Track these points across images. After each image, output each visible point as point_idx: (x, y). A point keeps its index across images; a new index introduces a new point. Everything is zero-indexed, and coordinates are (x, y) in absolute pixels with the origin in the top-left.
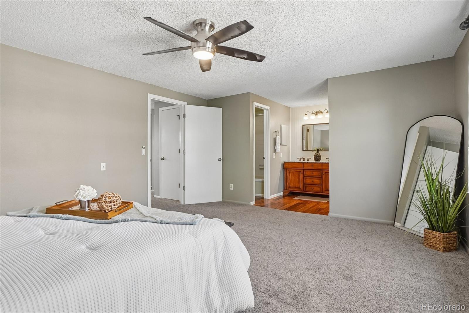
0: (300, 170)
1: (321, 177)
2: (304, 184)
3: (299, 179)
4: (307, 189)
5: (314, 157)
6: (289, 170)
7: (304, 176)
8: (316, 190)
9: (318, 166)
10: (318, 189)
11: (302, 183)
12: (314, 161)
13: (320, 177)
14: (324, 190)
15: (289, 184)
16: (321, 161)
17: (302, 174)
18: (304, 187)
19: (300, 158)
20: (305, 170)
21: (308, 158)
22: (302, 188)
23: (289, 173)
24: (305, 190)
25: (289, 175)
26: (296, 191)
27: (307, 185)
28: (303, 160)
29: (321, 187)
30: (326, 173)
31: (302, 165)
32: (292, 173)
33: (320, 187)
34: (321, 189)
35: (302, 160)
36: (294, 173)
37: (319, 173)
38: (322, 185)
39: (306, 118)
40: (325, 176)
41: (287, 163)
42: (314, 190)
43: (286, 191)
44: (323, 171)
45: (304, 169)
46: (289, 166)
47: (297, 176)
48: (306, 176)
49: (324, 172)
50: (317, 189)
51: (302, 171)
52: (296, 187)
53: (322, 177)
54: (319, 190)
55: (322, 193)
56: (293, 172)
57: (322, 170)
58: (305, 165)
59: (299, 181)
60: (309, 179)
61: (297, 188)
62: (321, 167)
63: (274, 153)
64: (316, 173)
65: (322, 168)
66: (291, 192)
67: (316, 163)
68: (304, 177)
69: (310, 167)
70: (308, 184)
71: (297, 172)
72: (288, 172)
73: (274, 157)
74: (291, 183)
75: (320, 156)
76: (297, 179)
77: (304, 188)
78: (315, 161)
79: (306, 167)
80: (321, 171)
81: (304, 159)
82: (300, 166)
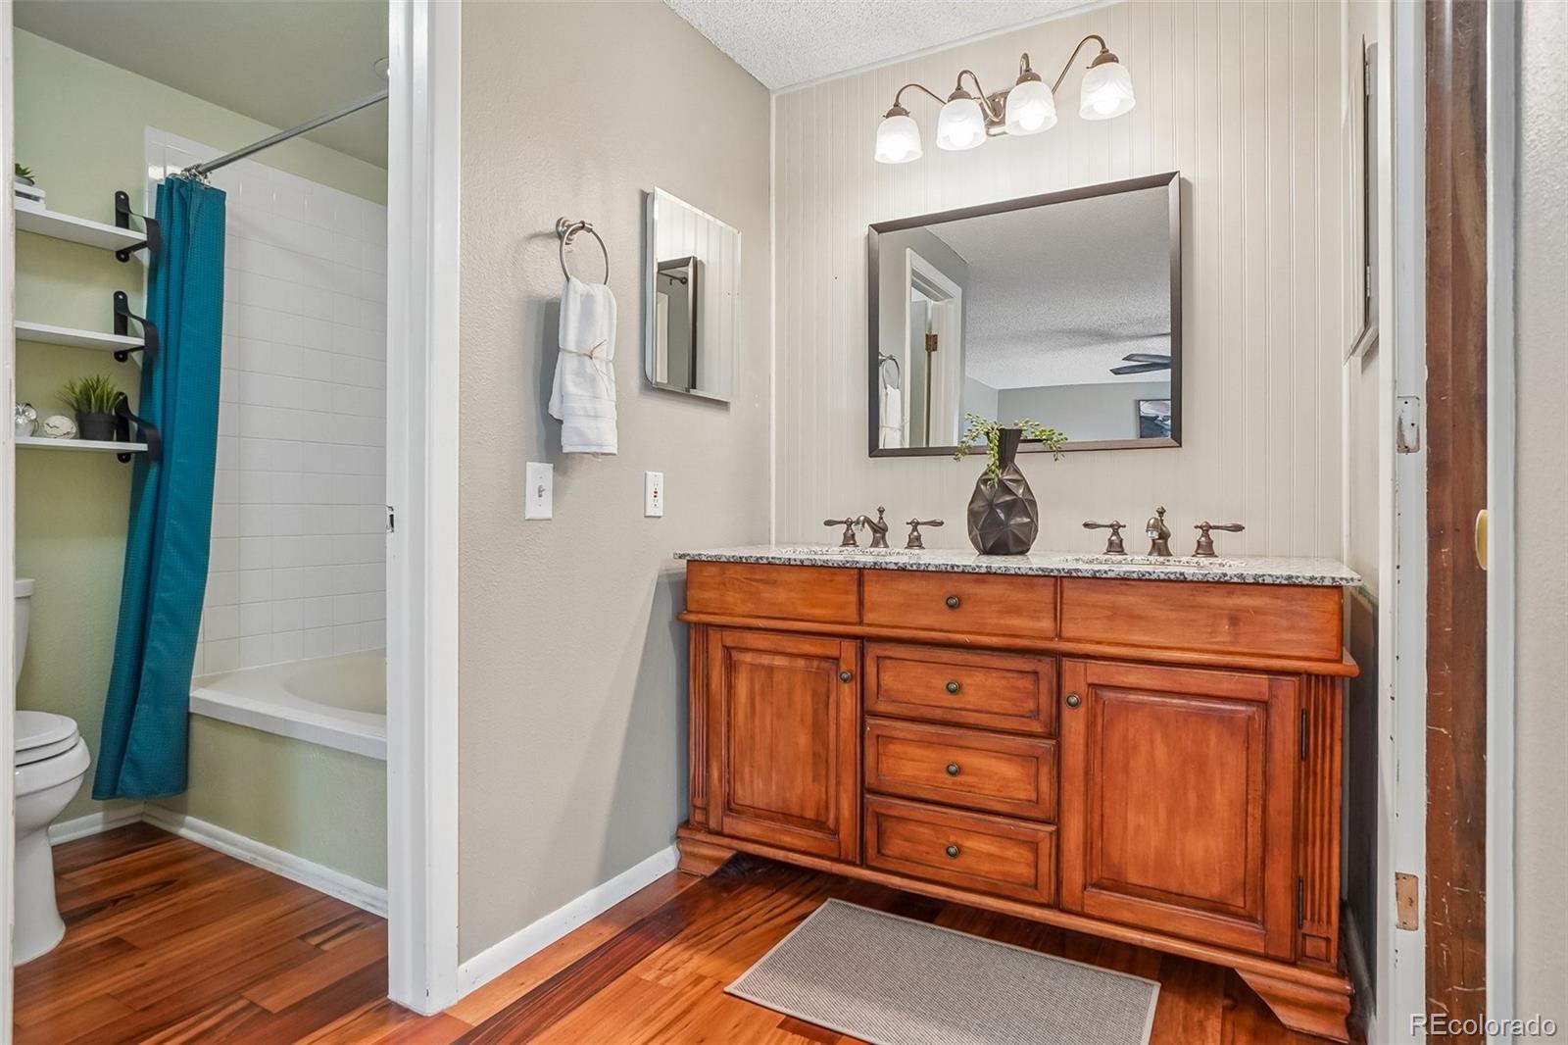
0: (830, 648)
1: (1049, 736)
2: (864, 789)
3: (818, 731)
4: (896, 846)
5: (973, 515)
6: (730, 639)
7: (865, 713)
8: (985, 867)
9: (1016, 610)
10: (1016, 863)
11: (849, 781)
12: (968, 557)
13: (1037, 728)
14: (1074, 875)
15: (730, 774)
16: (1036, 560)
17: (846, 688)
18: (869, 819)
19: (849, 523)
20: (873, 651)
21: (915, 525)
22: (847, 831)
23: (731, 667)
24: (871, 852)
25: (730, 688)
26: (793, 847)
27: (900, 807)
28: (875, 544)
29: (1045, 847)
30: (1108, 695)
31: (853, 598)
32: (754, 667)
33: (1033, 846)
34: (1046, 866)
35: (865, 535)
36: (771, 669)
37: (1026, 683)
38: (1056, 819)
39: (895, 144)
40: (1090, 726)
41: (713, 570)
42: (966, 861)
43: (699, 836)
44: (1067, 664)
45: (862, 640)
46: (732, 597)
47: (803, 700)
48: (882, 707)
49: (1077, 677)
50: (1004, 859)
51: (849, 651)
52: (795, 811)
53: (1055, 732)
54: (1024, 871)
55: (1057, 906)
56: (766, 660)
57: (1058, 656)
58: (873, 592)
59: (820, 759)
60: (927, 743)
61: (801, 821)
62: (1046, 624)
63: (539, 473)
64: (994, 681)
65: (1059, 636)
66: (740, 857)
67: (990, 574)
68: (870, 721)
69: (931, 620)
70: (904, 792)
71: (801, 663)
72: (717, 655)
73: (539, 508)
74: (747, 770)
75: (1026, 506)
76: (803, 739)
77: (870, 833)
78: (986, 551)
79: (884, 612)
80: (1045, 667)
81: (880, 531)
82: (832, 608)
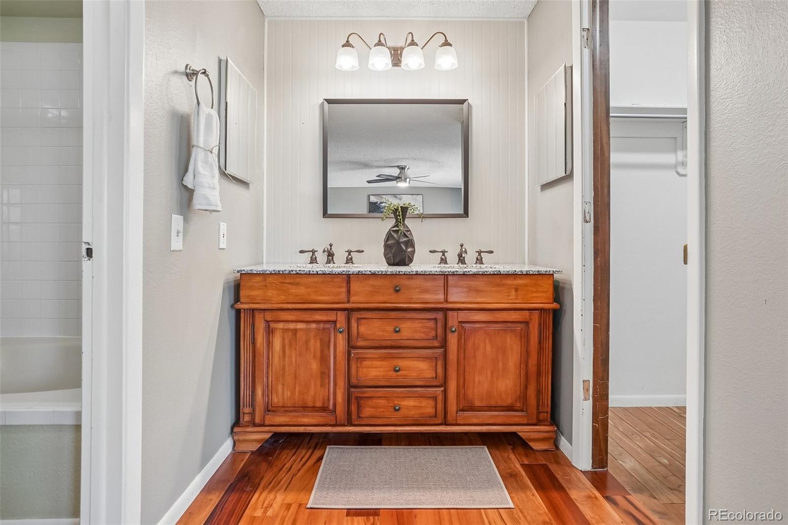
0: (331, 316)
1: (441, 347)
2: (350, 386)
3: (324, 360)
4: (367, 411)
5: (387, 247)
6: (269, 316)
7: (351, 347)
8: (412, 413)
9: (426, 291)
10: (427, 407)
11: (342, 384)
13: (436, 344)
14: (452, 407)
15: (269, 391)
17: (340, 336)
18: (353, 400)
19: (313, 252)
20: (355, 316)
21: (350, 252)
22: (340, 410)
23: (270, 332)
24: (354, 417)
25: (269, 344)
26: (309, 423)
27: (370, 392)
28: (328, 262)
29: (440, 398)
30: (467, 326)
31: (344, 290)
32: (285, 330)
33: (435, 399)
34: (440, 406)
36: (295, 331)
37: (431, 324)
38: (444, 384)
39: (347, 61)
40: (459, 340)
41: (258, 279)
42: (403, 412)
43: (249, 429)
44: (450, 313)
45: (349, 311)
46: (270, 293)
47: (315, 345)
48: (360, 343)
49: (454, 319)
50: (421, 407)
51: (341, 317)
52: (310, 404)
53: (444, 345)
54: (430, 410)
55: (446, 424)
56: (292, 326)
57: (445, 311)
58: (355, 286)
59: (324, 375)
60: (384, 358)
61: (314, 409)
62: (441, 297)
63: (177, 221)
64: (417, 325)
65: (446, 301)
66: (276, 435)
68: (353, 351)
69: (386, 298)
70: (372, 384)
71: (314, 326)
72: (260, 326)
73: (177, 244)
74: (280, 387)
75: (410, 243)
76: (315, 366)
77: (354, 408)
78: (389, 264)
79: (360, 296)
80: (440, 316)
82: (333, 295)
